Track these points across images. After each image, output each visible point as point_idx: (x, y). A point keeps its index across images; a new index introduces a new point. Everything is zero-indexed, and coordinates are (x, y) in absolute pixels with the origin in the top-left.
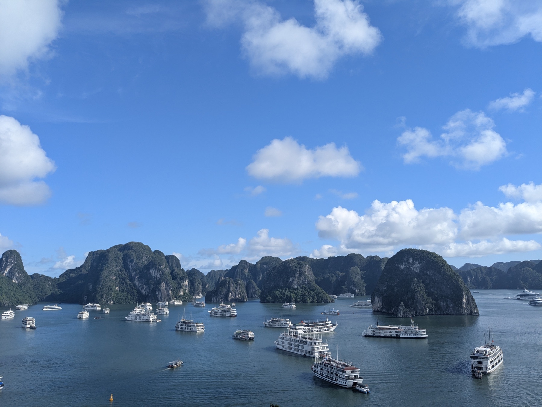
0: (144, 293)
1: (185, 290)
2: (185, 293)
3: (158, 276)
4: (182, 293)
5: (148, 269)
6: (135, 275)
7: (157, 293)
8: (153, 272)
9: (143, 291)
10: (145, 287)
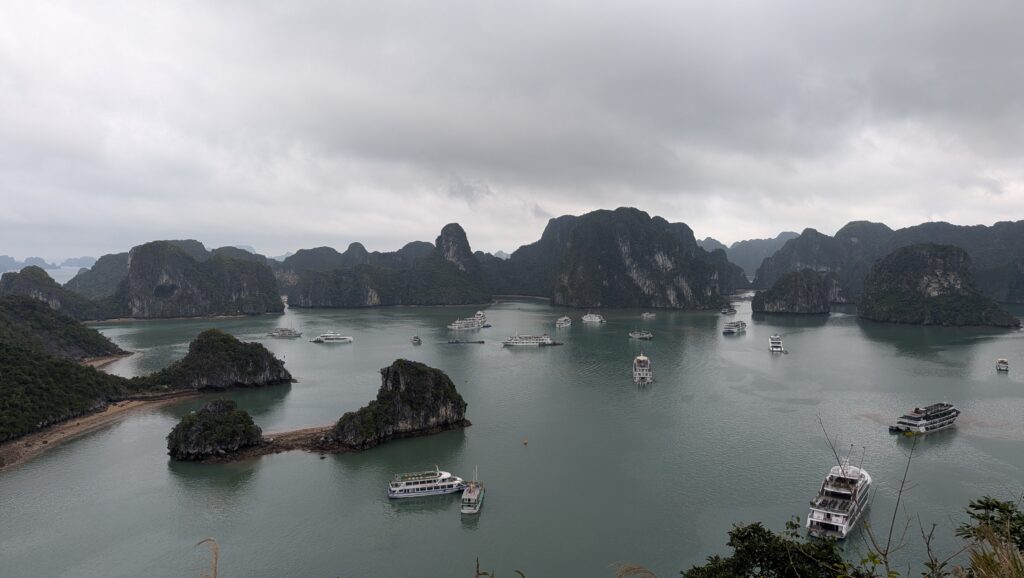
0: (647, 292)
1: (713, 289)
2: (714, 293)
3: (669, 265)
4: (709, 294)
5: (652, 254)
6: (632, 264)
7: (668, 292)
8: (660, 259)
9: (646, 290)
10: (648, 283)
